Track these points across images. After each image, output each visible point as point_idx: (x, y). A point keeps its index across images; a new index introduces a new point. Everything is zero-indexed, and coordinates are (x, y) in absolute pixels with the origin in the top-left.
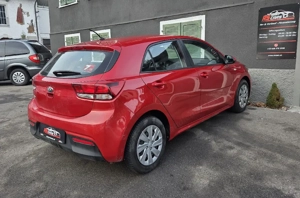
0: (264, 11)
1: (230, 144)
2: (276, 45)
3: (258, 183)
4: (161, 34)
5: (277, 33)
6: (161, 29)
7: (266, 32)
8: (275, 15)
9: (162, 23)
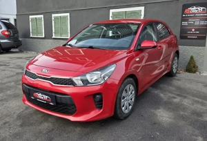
0: (186, 7)
1: (173, 95)
2: (193, 30)
3: (200, 118)
4: (111, 19)
5: (194, 22)
6: (111, 15)
7: (187, 20)
8: (193, 9)
9: (111, 11)
